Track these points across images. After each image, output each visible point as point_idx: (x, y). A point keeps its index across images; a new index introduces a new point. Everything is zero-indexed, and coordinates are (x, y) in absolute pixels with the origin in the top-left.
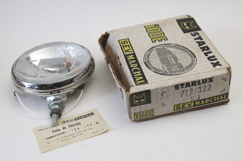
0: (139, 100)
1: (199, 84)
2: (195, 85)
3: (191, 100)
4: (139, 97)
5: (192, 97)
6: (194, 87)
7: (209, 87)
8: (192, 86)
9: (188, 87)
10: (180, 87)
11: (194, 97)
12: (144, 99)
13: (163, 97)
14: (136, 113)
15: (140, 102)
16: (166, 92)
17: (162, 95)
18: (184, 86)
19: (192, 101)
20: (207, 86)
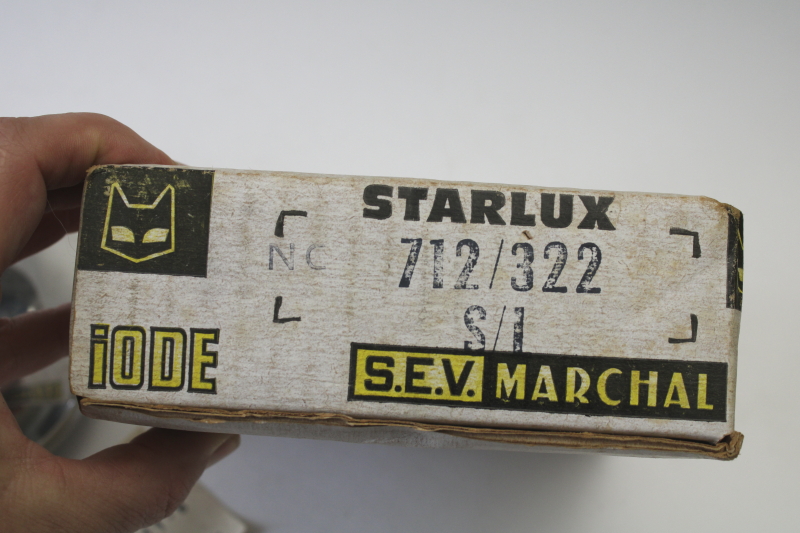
0: (140, 224)
1: (521, 218)
2: (496, 220)
3: (466, 335)
4: (140, 201)
5: (475, 315)
6: (484, 234)
7: (583, 266)
8: (477, 218)
9: (447, 220)
10: (399, 205)
11: (490, 313)
12: (168, 226)
13: (286, 252)
14: (106, 328)
15: (139, 248)
16: (304, 214)
17: (279, 232)
18: (425, 207)
19: (476, 346)
20: (573, 253)
